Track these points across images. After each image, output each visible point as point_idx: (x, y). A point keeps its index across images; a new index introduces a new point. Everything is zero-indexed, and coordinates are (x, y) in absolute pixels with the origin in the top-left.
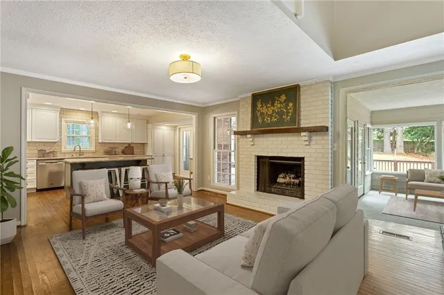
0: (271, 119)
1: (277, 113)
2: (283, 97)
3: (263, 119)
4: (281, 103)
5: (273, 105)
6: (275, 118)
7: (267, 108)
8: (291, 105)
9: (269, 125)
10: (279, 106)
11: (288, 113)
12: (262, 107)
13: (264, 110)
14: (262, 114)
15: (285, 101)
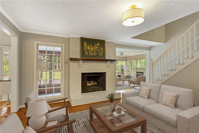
0: (93, 53)
1: (96, 51)
2: (98, 44)
3: (88, 53)
4: (97, 46)
5: (93, 46)
6: (95, 53)
7: (90, 47)
8: (102, 48)
9: (91, 56)
10: (96, 48)
11: (101, 52)
12: (87, 46)
13: (89, 48)
14: (87, 50)
15: (99, 46)
